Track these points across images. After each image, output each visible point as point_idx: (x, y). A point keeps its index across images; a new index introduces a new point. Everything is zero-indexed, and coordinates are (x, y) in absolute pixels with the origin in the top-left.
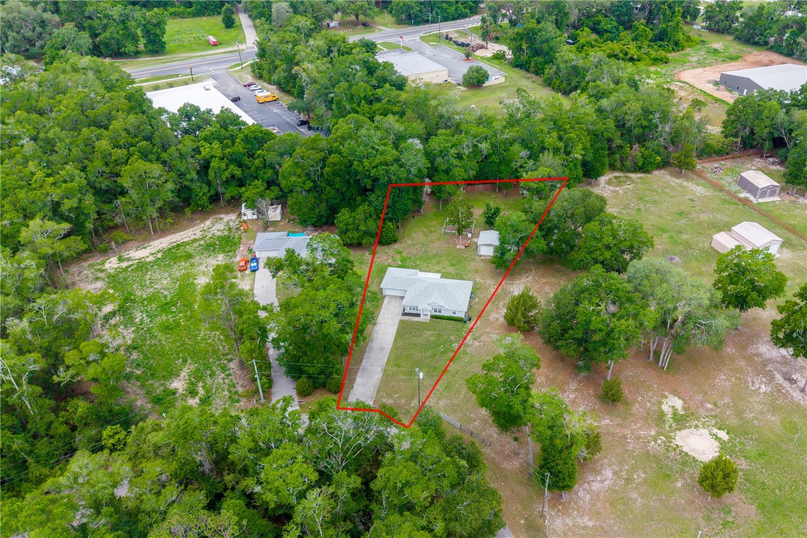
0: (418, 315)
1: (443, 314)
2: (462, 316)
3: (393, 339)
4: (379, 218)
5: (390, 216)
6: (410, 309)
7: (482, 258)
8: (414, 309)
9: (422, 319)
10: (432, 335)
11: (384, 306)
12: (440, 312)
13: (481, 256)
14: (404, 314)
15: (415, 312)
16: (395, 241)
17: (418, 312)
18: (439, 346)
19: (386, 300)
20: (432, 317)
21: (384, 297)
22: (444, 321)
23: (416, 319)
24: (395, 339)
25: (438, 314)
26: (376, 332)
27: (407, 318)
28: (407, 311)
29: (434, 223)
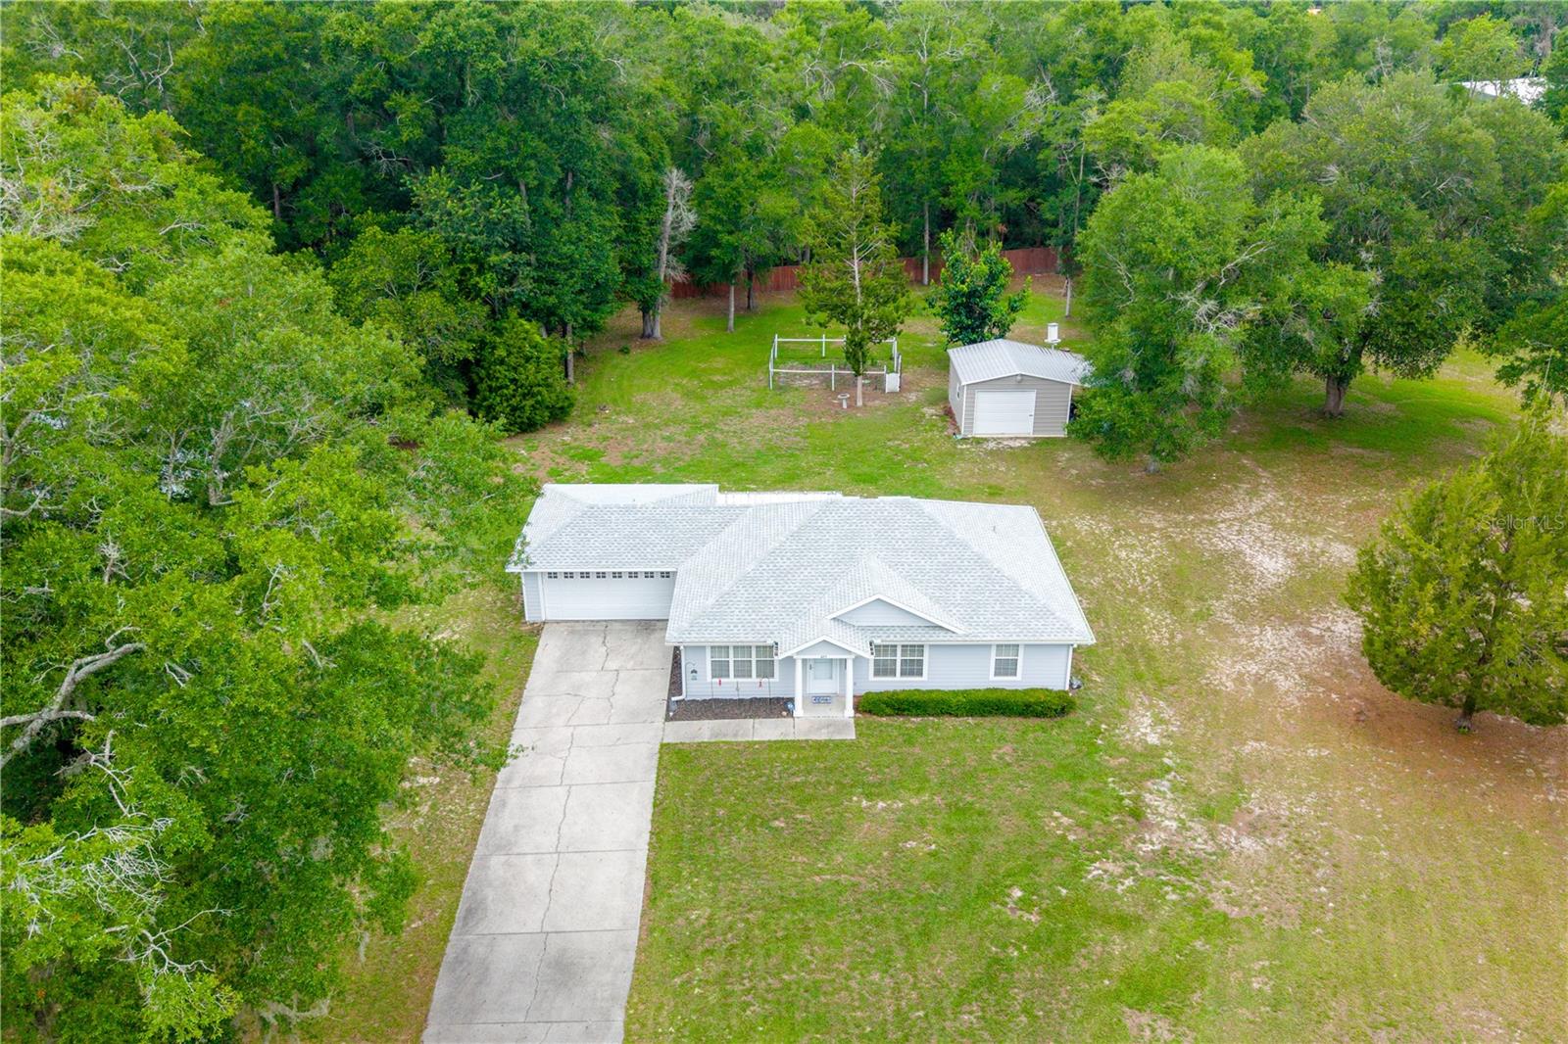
0: (779, 706)
1: (940, 676)
2: (1051, 675)
3: (639, 879)
4: (469, 292)
5: (525, 286)
6: (720, 670)
7: (992, 445)
8: (743, 671)
9: (803, 724)
10: (911, 823)
11: (536, 680)
12: (913, 668)
13: (979, 441)
14: (683, 710)
15: (750, 687)
16: (558, 415)
17: (772, 688)
18: (991, 891)
19: (547, 652)
20: (868, 706)
21: (537, 630)
22: (949, 722)
23: (766, 730)
24: (653, 879)
25: (898, 683)
26: (504, 847)
27: (704, 730)
28: (700, 685)
29: (719, 363)
